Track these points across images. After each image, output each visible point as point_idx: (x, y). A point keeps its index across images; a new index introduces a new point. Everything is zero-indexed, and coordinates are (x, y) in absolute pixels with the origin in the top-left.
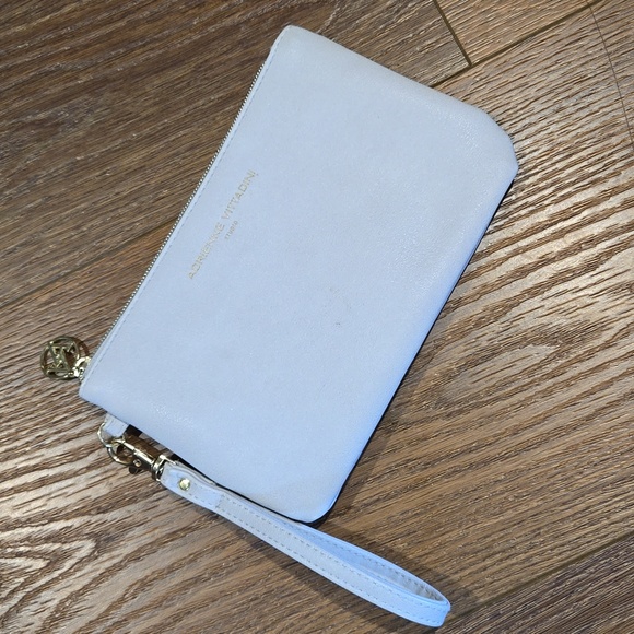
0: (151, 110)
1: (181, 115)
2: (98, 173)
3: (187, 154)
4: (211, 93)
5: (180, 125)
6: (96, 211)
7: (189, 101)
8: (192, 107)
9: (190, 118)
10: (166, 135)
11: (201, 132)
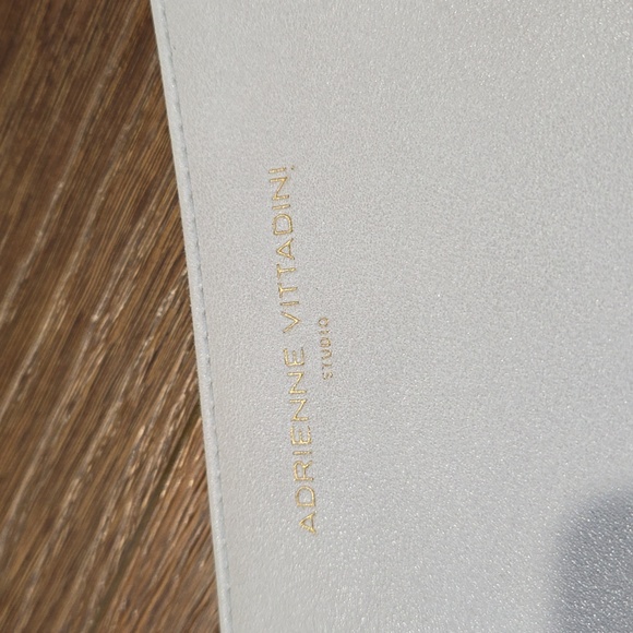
0: (22, 190)
1: (75, 156)
2: (16, 385)
3: (140, 225)
4: (100, 63)
5: (89, 176)
6: (58, 467)
7: (72, 117)
8: (83, 124)
9: (96, 150)
10: (77, 221)
11: (135, 160)
